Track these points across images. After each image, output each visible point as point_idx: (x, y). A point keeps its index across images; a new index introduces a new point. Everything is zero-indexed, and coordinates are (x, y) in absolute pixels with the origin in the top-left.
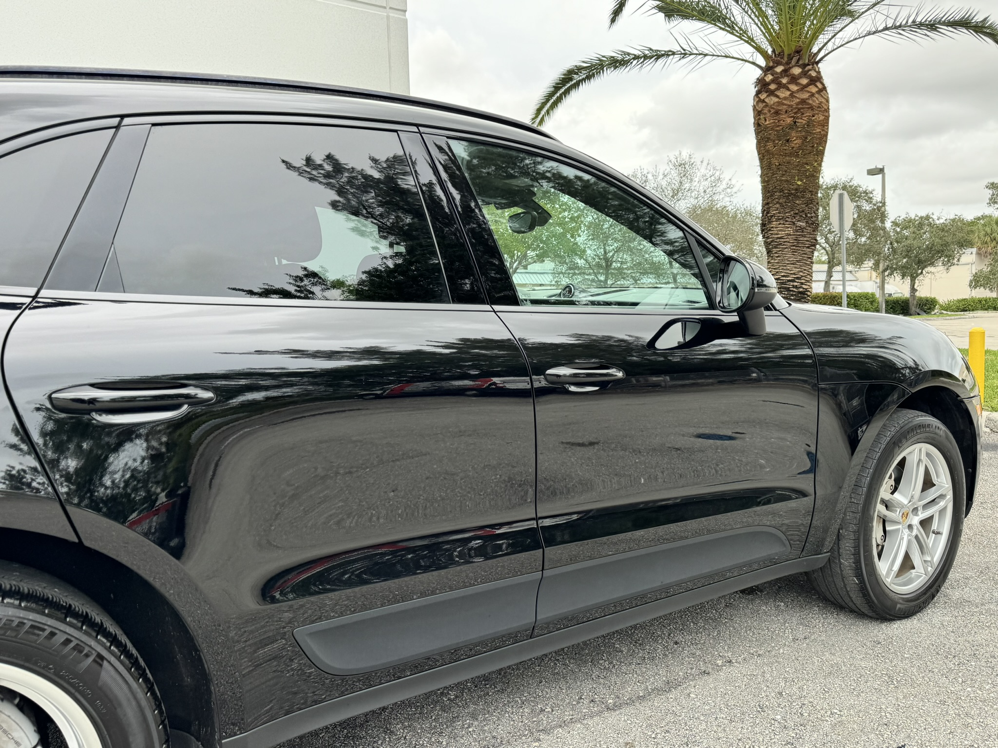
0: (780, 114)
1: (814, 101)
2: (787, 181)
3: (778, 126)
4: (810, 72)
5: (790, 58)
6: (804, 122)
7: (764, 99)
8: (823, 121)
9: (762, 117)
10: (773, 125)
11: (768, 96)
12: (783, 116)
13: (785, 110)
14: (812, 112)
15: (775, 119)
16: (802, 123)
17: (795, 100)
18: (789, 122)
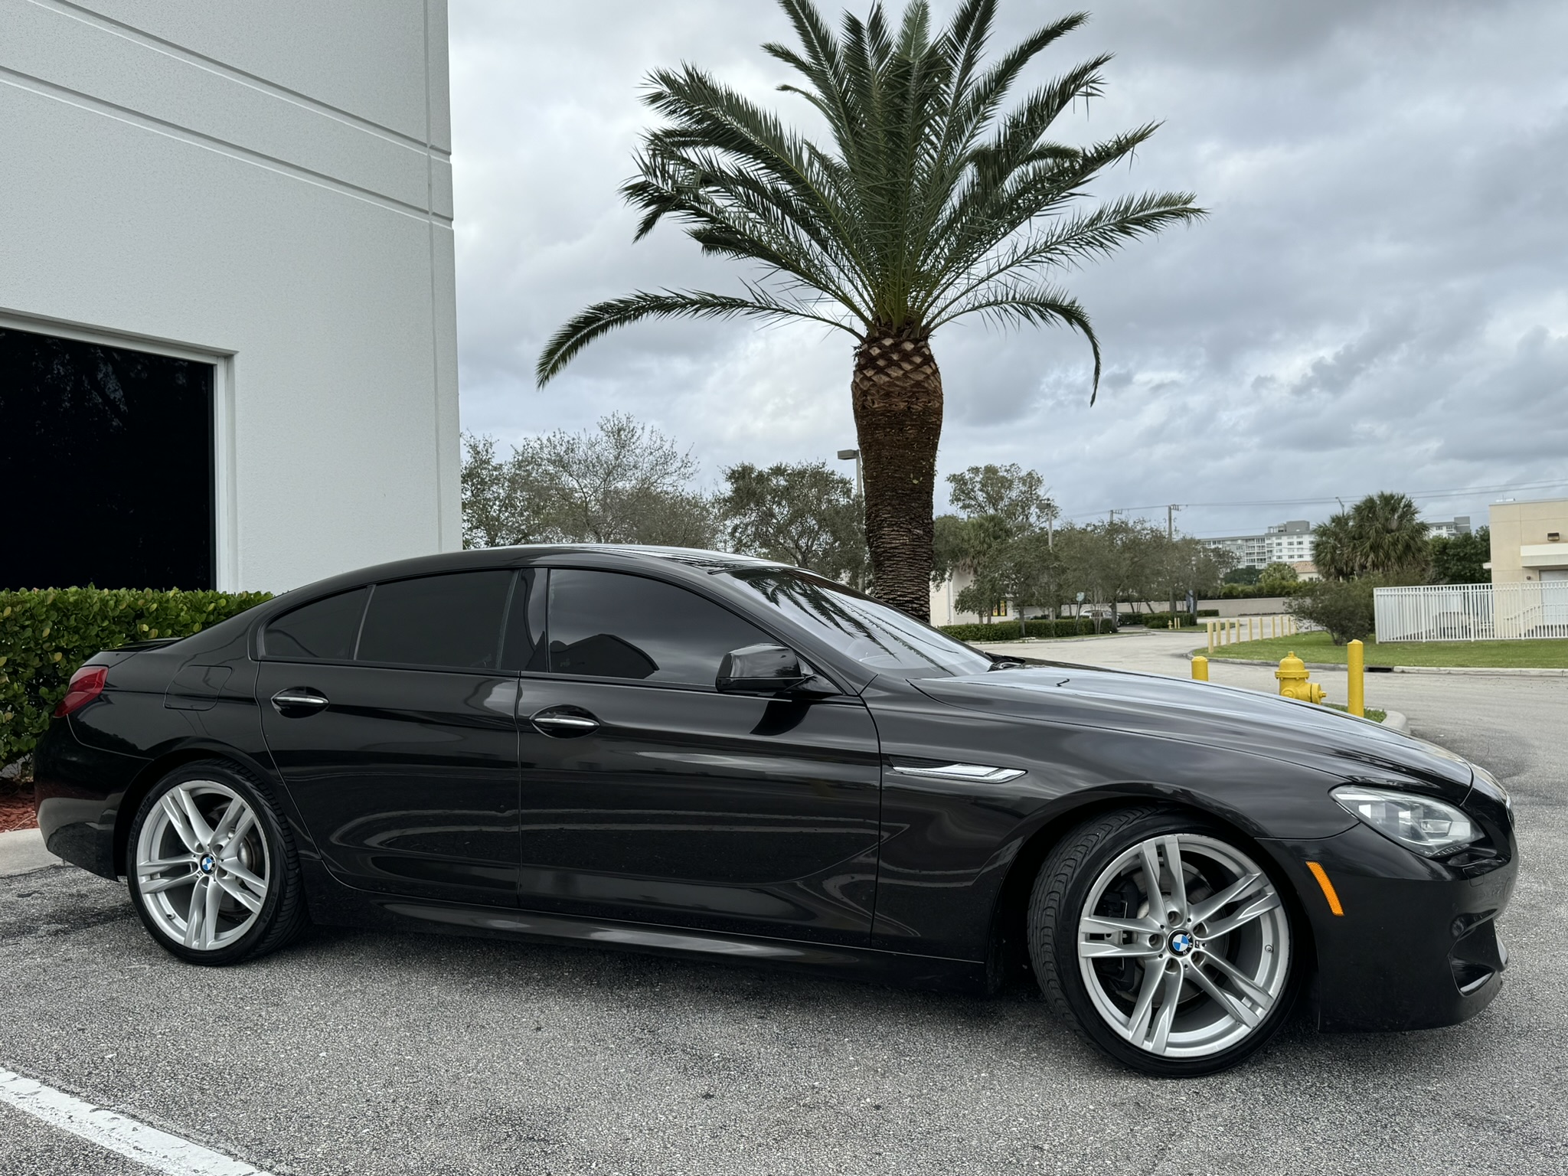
0: (891, 396)
1: (929, 384)
2: (901, 478)
3: (890, 411)
4: (924, 350)
6: (920, 408)
7: (870, 377)
8: (938, 408)
9: (869, 398)
10: (884, 409)
11: (876, 373)
12: (896, 400)
13: (897, 393)
14: (927, 397)
15: (885, 402)
16: (917, 409)
17: (909, 381)
18: (902, 407)
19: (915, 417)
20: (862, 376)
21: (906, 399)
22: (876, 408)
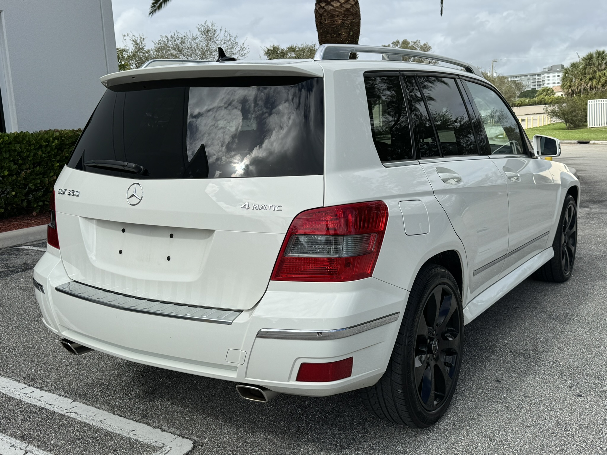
0: (334, 17)
1: (353, 10)
3: (333, 25)
7: (324, 7)
8: (358, 22)
9: (323, 18)
10: (330, 24)
11: (326, 5)
12: (337, 19)
13: (337, 15)
14: (353, 17)
15: (331, 20)
16: (347, 23)
17: (343, 8)
18: (340, 22)
19: (346, 27)
20: (319, 6)
21: (342, 18)
22: (327, 23)
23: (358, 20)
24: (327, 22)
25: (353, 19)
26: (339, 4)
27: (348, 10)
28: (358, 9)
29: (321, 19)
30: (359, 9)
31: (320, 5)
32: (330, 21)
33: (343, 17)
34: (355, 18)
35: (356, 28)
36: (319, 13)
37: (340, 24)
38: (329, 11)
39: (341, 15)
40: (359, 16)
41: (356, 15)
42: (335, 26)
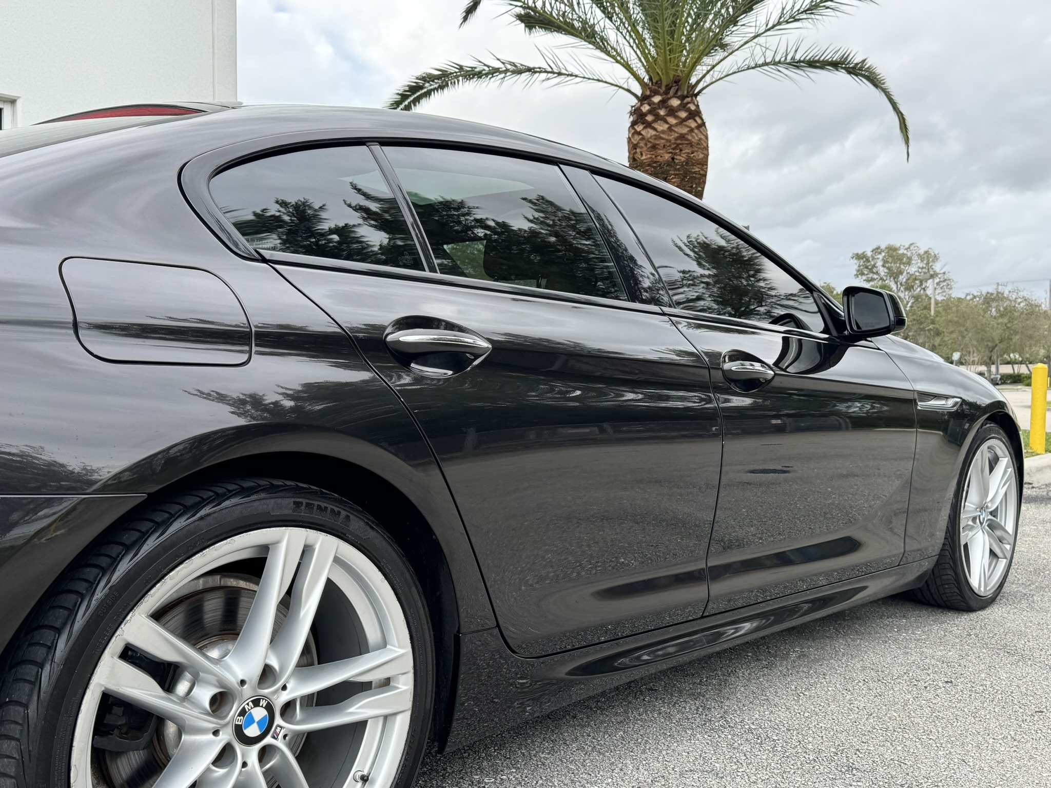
0: (657, 148)
1: (693, 137)
3: (656, 162)
4: (689, 105)
5: (668, 88)
6: (683, 159)
7: (640, 131)
8: (702, 159)
9: (638, 150)
10: (650, 160)
11: (645, 128)
12: (661, 151)
13: (662, 145)
14: (691, 149)
15: (652, 154)
16: (680, 160)
17: (673, 133)
18: (667, 158)
19: (678, 167)
20: (633, 131)
21: (670, 151)
22: (644, 160)
23: (701, 156)
24: (644, 157)
25: (692, 153)
26: (666, 126)
27: (682, 137)
28: (702, 137)
29: (636, 153)
30: (707, 138)
31: (634, 129)
32: (649, 156)
33: (673, 149)
34: (697, 151)
35: (697, 170)
36: (632, 143)
37: (668, 161)
38: (648, 139)
39: (670, 146)
40: (707, 148)
41: (698, 146)
42: (659, 163)
